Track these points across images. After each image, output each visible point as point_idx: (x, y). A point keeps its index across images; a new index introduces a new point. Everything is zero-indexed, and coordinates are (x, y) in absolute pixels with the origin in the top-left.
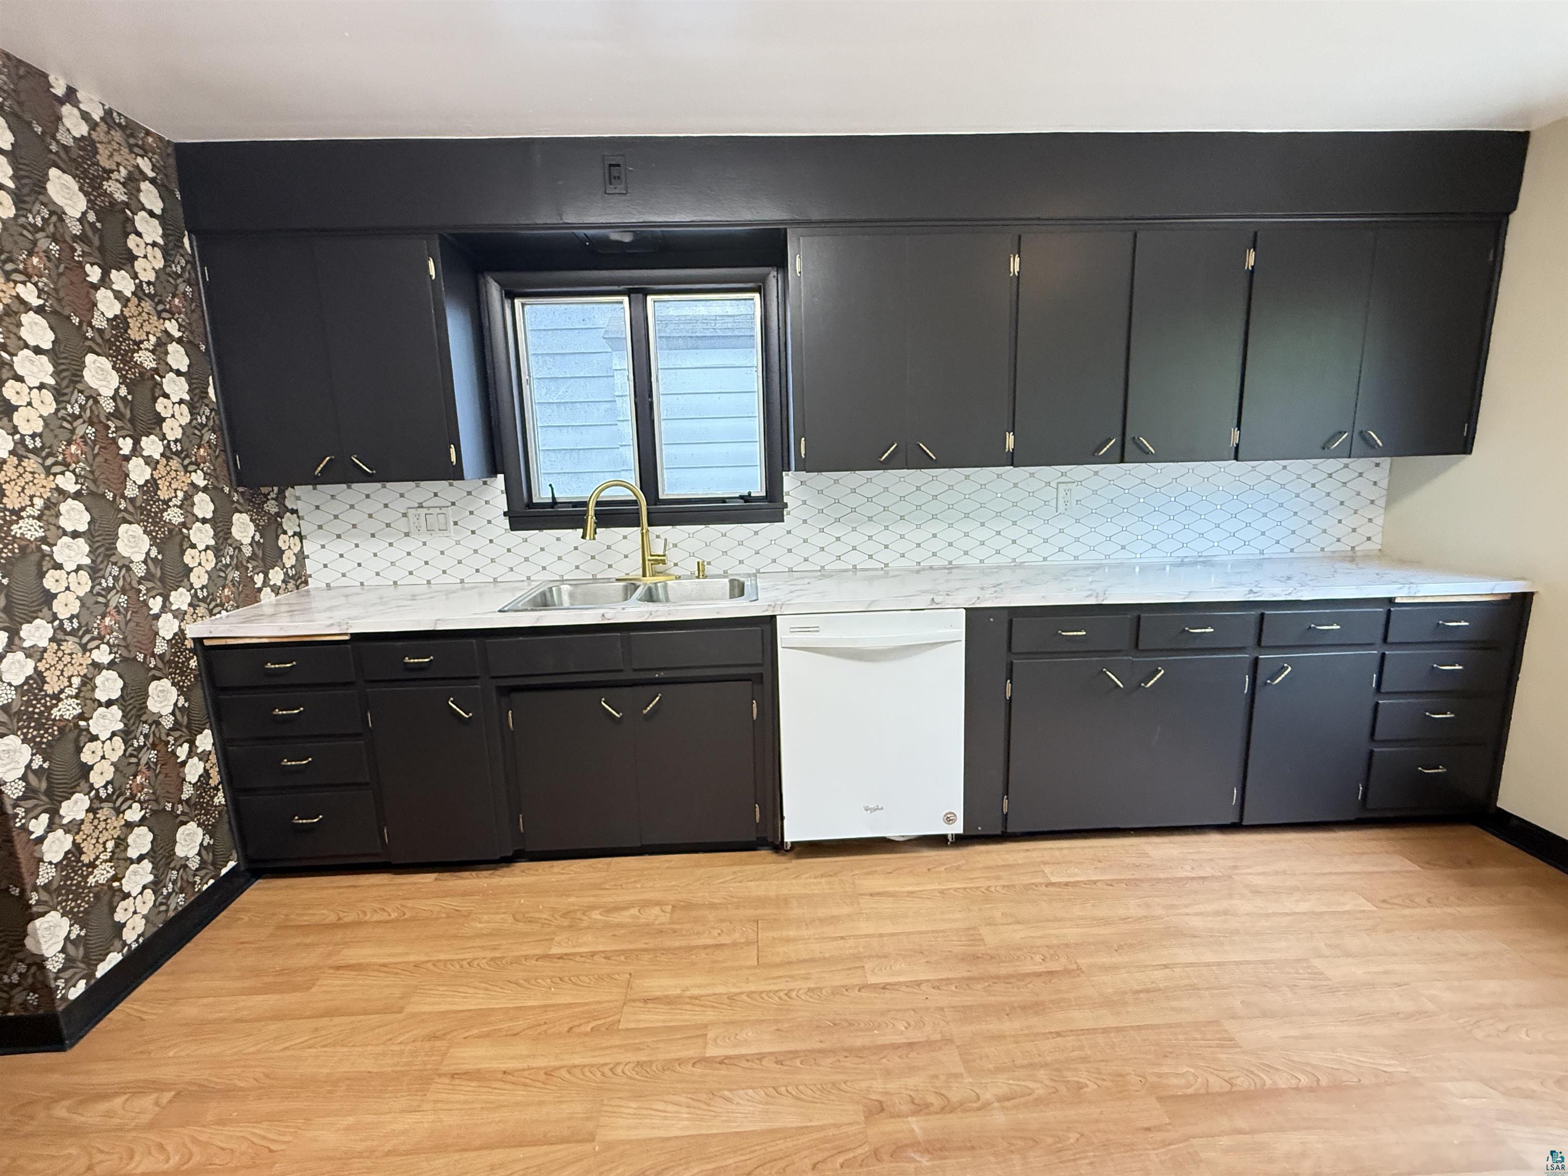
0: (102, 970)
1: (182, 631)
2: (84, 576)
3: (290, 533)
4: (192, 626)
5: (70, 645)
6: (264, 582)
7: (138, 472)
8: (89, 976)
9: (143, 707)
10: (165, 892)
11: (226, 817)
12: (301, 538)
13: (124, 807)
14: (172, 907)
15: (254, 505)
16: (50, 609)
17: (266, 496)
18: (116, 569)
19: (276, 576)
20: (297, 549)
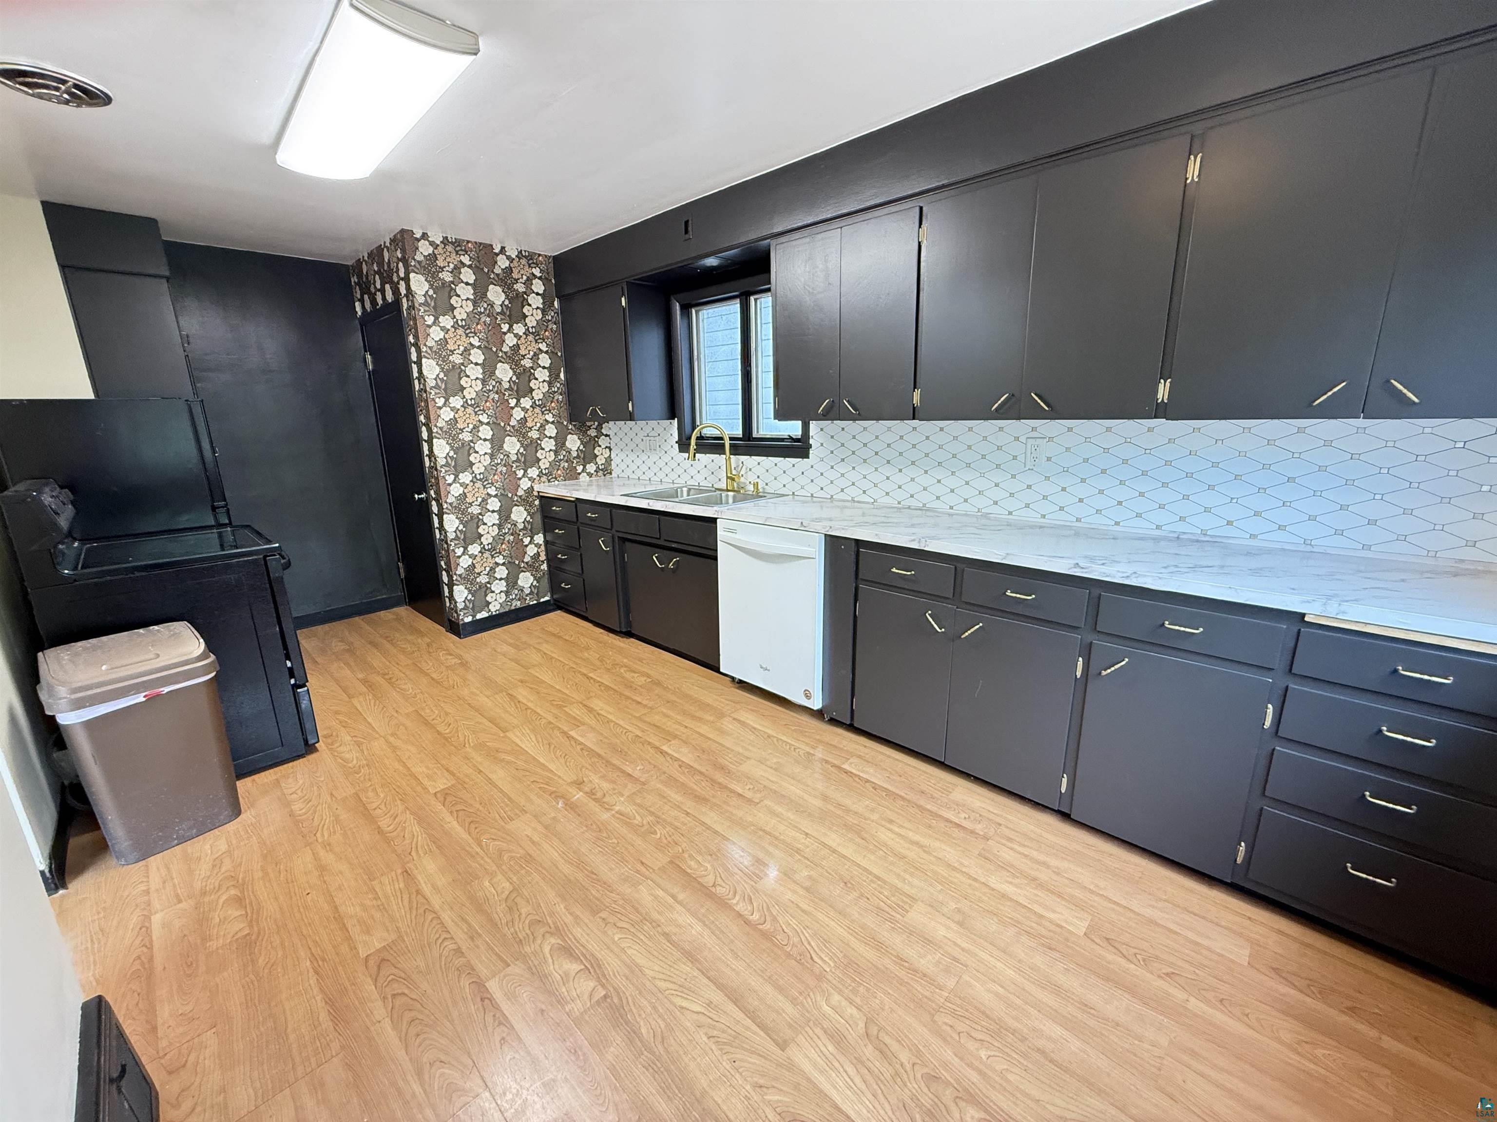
0: (479, 616)
1: (532, 487)
2: (487, 457)
3: (603, 446)
4: (538, 485)
5: (479, 484)
6: (583, 470)
7: (518, 414)
8: (474, 616)
9: (509, 517)
10: (511, 597)
11: (546, 576)
12: (610, 450)
13: (495, 555)
14: (514, 605)
15: (582, 429)
16: (472, 469)
17: (589, 427)
18: (502, 456)
19: (591, 468)
20: (607, 456)
